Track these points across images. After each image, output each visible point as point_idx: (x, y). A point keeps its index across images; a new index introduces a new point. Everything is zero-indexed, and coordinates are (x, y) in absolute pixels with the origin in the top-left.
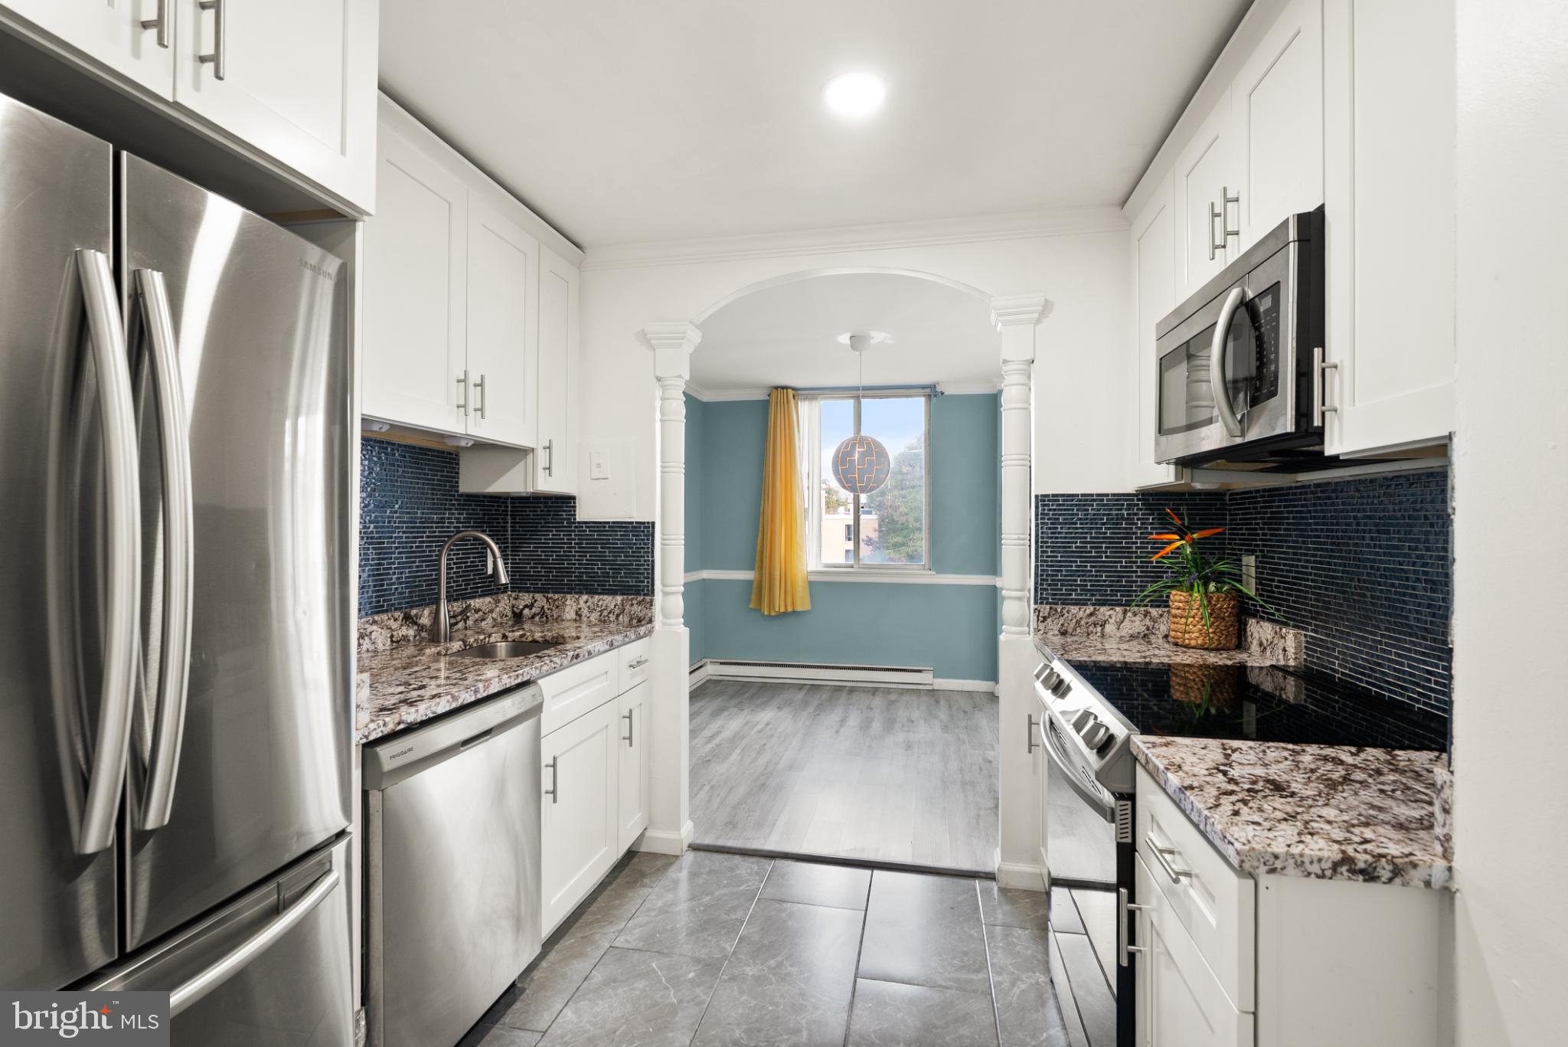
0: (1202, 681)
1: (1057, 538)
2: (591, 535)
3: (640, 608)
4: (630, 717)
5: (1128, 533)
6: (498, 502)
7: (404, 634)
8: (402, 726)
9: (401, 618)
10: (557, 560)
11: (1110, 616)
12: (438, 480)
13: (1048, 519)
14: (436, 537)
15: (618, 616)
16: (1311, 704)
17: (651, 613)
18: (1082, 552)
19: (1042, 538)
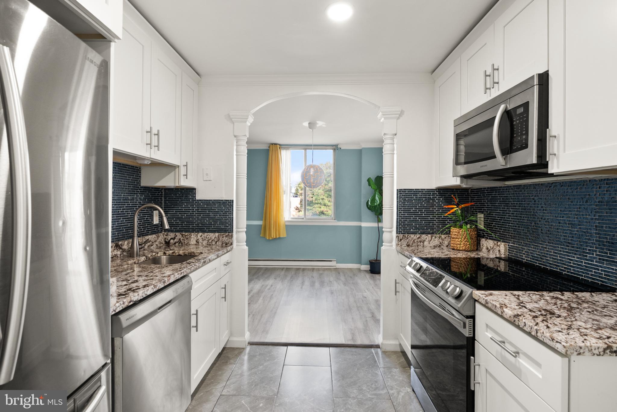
0: (465, 263)
1: (405, 207)
2: (203, 206)
3: (227, 238)
4: (225, 288)
5: (433, 205)
6: (158, 191)
7: (115, 253)
8: (131, 303)
9: (114, 246)
10: (186, 217)
11: (426, 238)
12: (131, 180)
13: (402, 199)
14: (130, 207)
15: (216, 242)
16: (511, 272)
17: (232, 240)
18: (415, 213)
19: (400, 207)
